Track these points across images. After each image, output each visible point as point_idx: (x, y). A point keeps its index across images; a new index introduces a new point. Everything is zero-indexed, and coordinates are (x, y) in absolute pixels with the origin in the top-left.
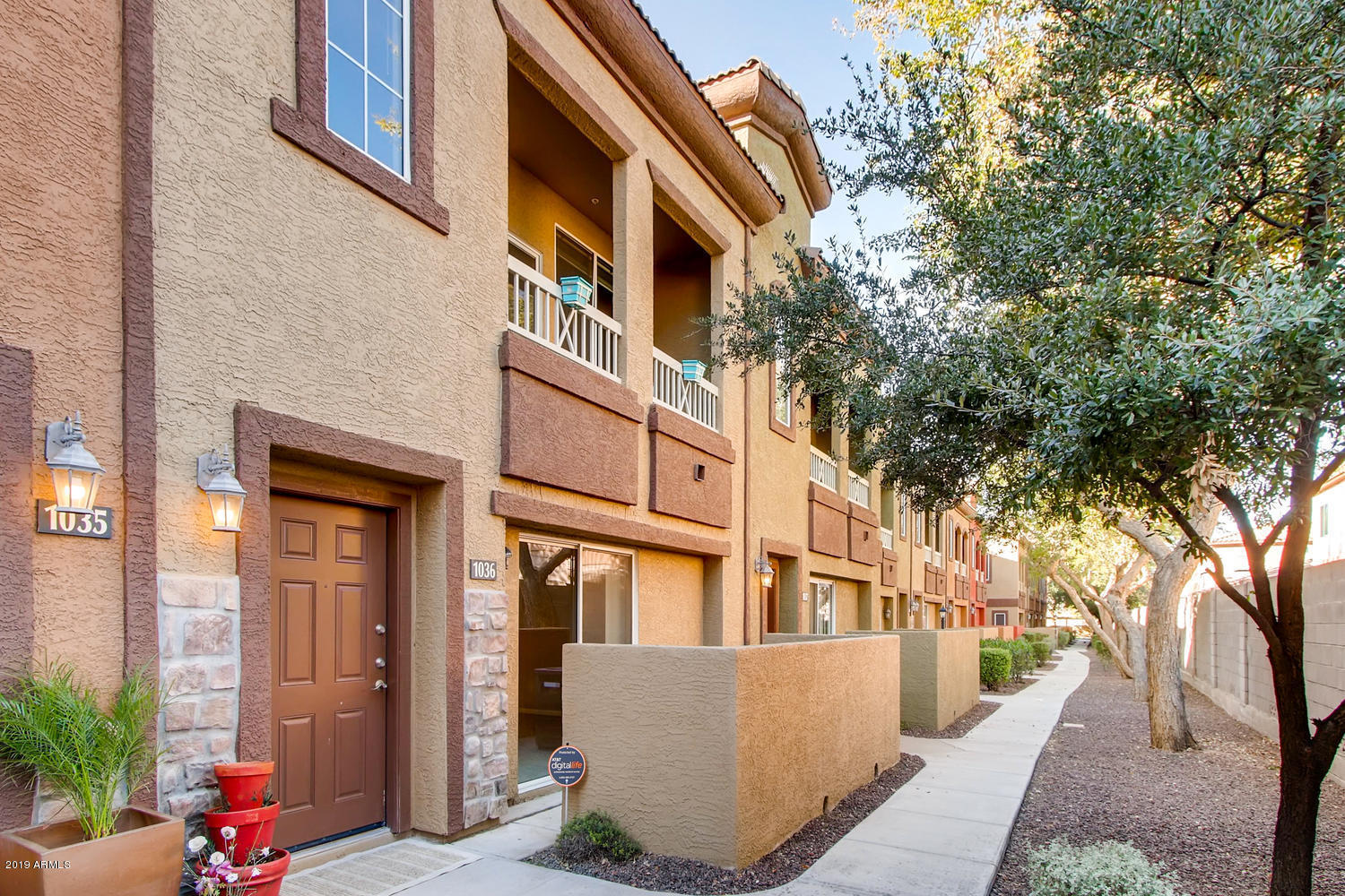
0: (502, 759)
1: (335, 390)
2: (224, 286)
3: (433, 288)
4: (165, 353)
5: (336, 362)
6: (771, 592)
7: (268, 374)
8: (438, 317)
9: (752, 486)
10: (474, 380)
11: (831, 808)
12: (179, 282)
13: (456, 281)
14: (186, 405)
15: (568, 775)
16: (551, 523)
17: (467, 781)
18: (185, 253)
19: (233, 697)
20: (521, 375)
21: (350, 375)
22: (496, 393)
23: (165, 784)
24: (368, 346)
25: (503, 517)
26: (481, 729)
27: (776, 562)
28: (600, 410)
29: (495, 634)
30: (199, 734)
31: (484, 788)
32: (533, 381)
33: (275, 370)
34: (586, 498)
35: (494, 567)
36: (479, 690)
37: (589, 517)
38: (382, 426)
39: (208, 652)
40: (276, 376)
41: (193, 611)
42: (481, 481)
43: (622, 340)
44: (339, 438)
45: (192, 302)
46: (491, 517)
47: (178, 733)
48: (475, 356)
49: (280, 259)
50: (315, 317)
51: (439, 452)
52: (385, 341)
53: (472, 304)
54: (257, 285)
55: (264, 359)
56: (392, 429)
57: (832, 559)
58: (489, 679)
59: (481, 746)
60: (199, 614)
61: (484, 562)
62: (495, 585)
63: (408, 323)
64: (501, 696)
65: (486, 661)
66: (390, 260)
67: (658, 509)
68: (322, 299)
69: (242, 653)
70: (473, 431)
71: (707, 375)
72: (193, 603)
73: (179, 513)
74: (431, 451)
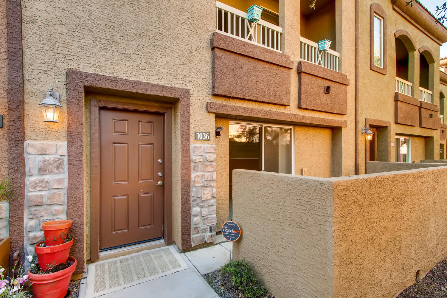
0: (213, 217)
1: (120, 62)
2: (60, 21)
3: (174, 16)
4: (30, 50)
5: (121, 50)
6: (372, 143)
7: (84, 57)
8: (177, 29)
9: (360, 95)
10: (196, 55)
11: (421, 277)
12: (37, 21)
13: (187, 13)
14: (41, 71)
15: (232, 236)
16: (240, 115)
17: (192, 226)
18: (40, 9)
19: (65, 191)
20: (221, 51)
21: (128, 55)
22: (209, 60)
23: (28, 228)
24: (138, 43)
25: (214, 113)
26: (201, 204)
27: (375, 129)
28: (268, 64)
29: (209, 163)
30: (47, 207)
31: (203, 229)
32: (228, 53)
33: (88, 55)
34: (261, 104)
35: (209, 135)
36: (200, 188)
37: (262, 112)
38: (146, 77)
39: (51, 173)
40: (88, 58)
41: (44, 156)
42: (201, 98)
43: (283, 35)
44: (120, 82)
45: (45, 29)
46: (207, 114)
47: (36, 207)
48: (197, 45)
49: (90, 8)
50: (109, 32)
51: (177, 86)
52: (147, 40)
53: (195, 22)
54: (78, 20)
55: (82, 51)
56: (151, 77)
57: (409, 127)
58: (205, 183)
59: (201, 211)
60: (46, 157)
61: (202, 133)
62: (209, 142)
63: (159, 32)
64: (212, 190)
65: (203, 175)
66: (150, 6)
67: (302, 107)
68: (113, 24)
69: (68, 173)
70: (196, 77)
71: (333, 47)
72: (44, 153)
73: (38, 116)
74: (173, 86)
